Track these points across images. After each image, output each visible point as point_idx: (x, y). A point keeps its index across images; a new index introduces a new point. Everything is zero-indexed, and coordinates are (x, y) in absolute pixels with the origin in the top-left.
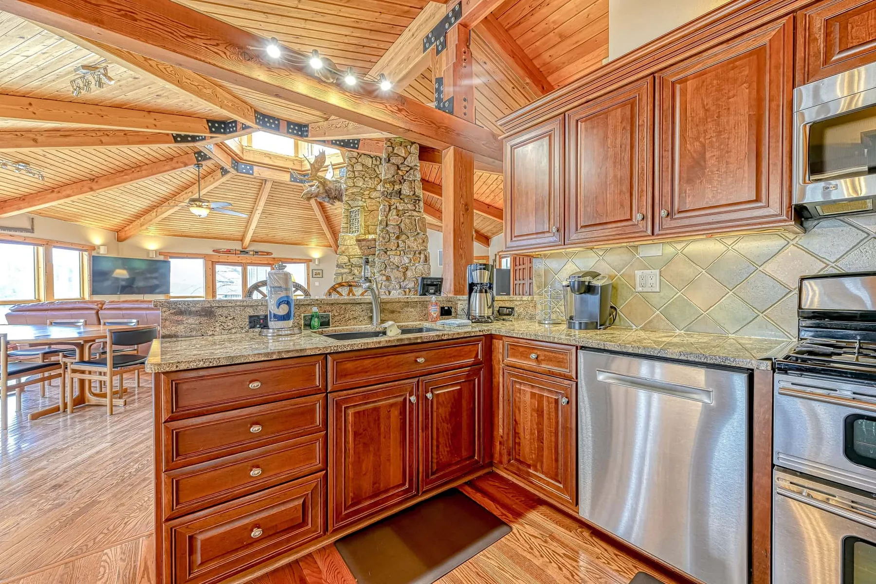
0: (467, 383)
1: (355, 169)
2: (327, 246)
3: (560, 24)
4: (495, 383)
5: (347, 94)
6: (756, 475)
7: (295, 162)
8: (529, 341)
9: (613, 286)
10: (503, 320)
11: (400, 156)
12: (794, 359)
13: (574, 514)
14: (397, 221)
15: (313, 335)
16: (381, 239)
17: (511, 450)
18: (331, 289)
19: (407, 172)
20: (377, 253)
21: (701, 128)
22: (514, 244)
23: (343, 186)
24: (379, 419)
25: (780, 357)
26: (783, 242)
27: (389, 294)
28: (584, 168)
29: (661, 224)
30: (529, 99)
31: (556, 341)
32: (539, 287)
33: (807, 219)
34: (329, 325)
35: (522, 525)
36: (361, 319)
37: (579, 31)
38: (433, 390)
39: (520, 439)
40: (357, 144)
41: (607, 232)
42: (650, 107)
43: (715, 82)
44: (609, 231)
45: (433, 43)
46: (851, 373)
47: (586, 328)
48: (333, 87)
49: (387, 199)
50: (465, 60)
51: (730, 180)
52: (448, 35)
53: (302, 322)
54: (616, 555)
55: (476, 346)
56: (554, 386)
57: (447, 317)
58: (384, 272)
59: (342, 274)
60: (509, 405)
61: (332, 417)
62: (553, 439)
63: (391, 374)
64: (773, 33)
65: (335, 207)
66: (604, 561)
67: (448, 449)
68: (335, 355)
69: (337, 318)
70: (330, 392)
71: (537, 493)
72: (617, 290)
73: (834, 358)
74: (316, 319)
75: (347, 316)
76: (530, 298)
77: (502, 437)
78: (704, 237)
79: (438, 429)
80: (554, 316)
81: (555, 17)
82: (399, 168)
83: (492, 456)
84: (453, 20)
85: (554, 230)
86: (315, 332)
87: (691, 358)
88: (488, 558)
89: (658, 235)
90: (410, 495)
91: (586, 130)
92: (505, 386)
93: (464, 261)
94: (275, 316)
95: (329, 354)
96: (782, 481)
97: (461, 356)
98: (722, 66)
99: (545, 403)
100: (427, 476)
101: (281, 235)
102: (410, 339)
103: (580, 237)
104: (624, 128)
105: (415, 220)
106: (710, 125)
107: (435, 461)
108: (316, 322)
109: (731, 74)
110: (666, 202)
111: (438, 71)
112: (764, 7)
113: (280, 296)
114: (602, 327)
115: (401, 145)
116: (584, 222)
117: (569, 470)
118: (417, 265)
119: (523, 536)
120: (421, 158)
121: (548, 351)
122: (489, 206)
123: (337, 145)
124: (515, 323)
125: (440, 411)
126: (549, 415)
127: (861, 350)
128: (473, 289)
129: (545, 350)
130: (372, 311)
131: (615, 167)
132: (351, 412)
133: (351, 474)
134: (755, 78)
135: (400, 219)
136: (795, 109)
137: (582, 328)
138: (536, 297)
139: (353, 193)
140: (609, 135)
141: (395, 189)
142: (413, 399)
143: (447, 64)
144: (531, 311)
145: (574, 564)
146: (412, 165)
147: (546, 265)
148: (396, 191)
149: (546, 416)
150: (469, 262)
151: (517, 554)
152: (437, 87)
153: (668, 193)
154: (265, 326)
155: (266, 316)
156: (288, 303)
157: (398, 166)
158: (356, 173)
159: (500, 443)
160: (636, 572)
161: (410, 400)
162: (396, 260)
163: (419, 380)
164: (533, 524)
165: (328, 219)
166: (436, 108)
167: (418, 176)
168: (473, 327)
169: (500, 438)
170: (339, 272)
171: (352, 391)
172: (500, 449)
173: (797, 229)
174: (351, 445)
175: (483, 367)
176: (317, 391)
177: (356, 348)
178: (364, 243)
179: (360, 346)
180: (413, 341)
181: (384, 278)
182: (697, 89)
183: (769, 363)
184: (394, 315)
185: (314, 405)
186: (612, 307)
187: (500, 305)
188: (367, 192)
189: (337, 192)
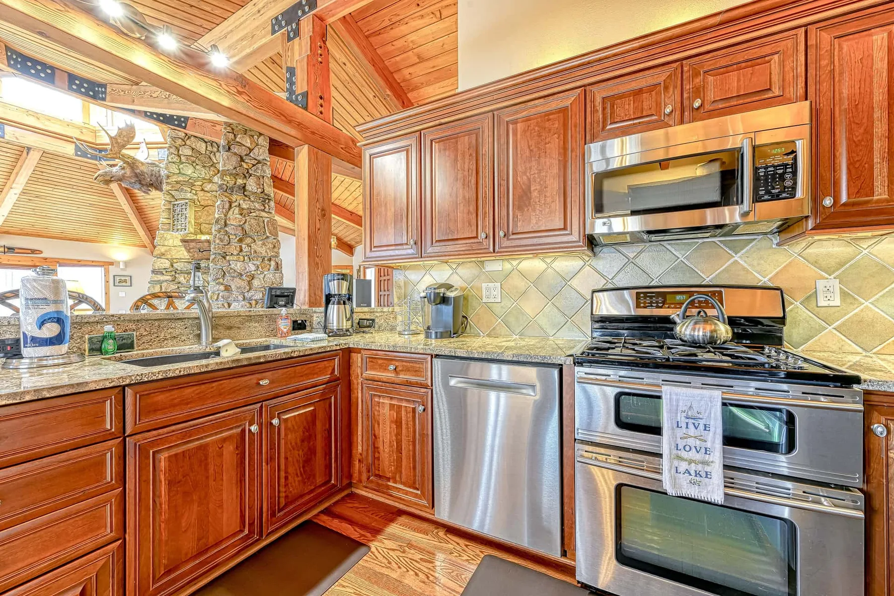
0: (322, 402)
1: (180, 152)
2: (139, 246)
3: (418, 45)
4: (353, 400)
5: (162, 57)
6: (565, 449)
7: (84, 130)
8: (388, 353)
9: (464, 297)
10: (363, 332)
11: (244, 146)
12: (587, 354)
13: (431, 517)
14: (240, 222)
15: (103, 362)
16: (217, 241)
17: (370, 467)
18: (138, 301)
19: (254, 165)
20: (212, 257)
21: (528, 165)
22: (373, 254)
23: (164, 173)
24: (206, 459)
25: (579, 353)
26: (582, 263)
27: (229, 306)
28: (439, 187)
29: (500, 243)
30: (391, 111)
31: (413, 350)
32: (399, 298)
33: (595, 245)
34: (133, 348)
35: (381, 541)
36: (183, 338)
37: (436, 57)
38: (281, 415)
39: (379, 453)
40: (183, 122)
41: (458, 248)
42: (491, 140)
43: (536, 128)
44: (459, 246)
45: (283, 27)
46: (618, 362)
47: (442, 337)
48: (141, 45)
49: (226, 194)
50: (321, 55)
51: (547, 210)
52: (302, 22)
53: (87, 346)
54: (466, 546)
55: (333, 361)
56: (411, 395)
57: (300, 331)
58: (221, 280)
59: (160, 282)
60: (368, 420)
61: (132, 468)
62: (411, 448)
63: (224, 403)
64: (573, 99)
65: (148, 197)
66: (456, 554)
67: (300, 478)
68: (138, 388)
69: (145, 339)
70: (128, 436)
71: (397, 505)
72: (468, 301)
73: (610, 351)
74: (111, 341)
75: (162, 335)
76: (391, 309)
77: (361, 454)
78: (531, 256)
79: (286, 458)
80: (413, 327)
81: (413, 37)
82: (242, 160)
83: (350, 476)
84: (307, 9)
85: (412, 242)
86: (109, 359)
87: (521, 359)
88: (344, 587)
89: (497, 252)
90: (250, 541)
91: (440, 151)
92: (364, 400)
93: (320, 271)
94: (33, 339)
95: (129, 385)
96: (581, 450)
97: (314, 374)
98: (541, 117)
99: (403, 413)
100: (273, 515)
101: (57, 226)
102: (250, 359)
103: (435, 251)
104: (471, 155)
105: (264, 221)
106: (534, 163)
107: (283, 495)
108: (109, 345)
109: (547, 124)
110: (503, 224)
111: (289, 59)
112: (566, 77)
113: (44, 311)
114: (455, 336)
115: (245, 134)
116: (439, 237)
117: (426, 475)
118: (266, 273)
119: (381, 552)
120: (271, 152)
121: (406, 362)
122: (352, 213)
123: (155, 119)
124: (376, 335)
125: (289, 436)
126: (407, 425)
127: (625, 344)
128: (330, 301)
129: (402, 361)
130: (199, 328)
131: (464, 188)
132: (163, 456)
133: (164, 537)
134: (562, 132)
135: (244, 219)
136: (586, 162)
137: (438, 336)
138: (397, 309)
139: (177, 182)
140: (459, 158)
141: (238, 183)
142: (254, 428)
143: (300, 55)
144: (391, 322)
145: (430, 566)
146: (261, 158)
147: (405, 276)
148: (239, 186)
149: (404, 426)
150: (327, 271)
151: (376, 573)
152: (288, 77)
153: (505, 215)
154: (18, 355)
155: (18, 340)
156: (60, 321)
157: (241, 157)
158: (183, 158)
159: (359, 461)
160: (483, 555)
161: (250, 430)
162: (238, 266)
163: (262, 405)
164: (393, 537)
165: (140, 211)
166: (287, 100)
167: (268, 173)
168: (329, 341)
169: (359, 456)
170: (156, 279)
171: (165, 430)
172: (359, 467)
173: (590, 254)
174: (164, 498)
175: (341, 383)
176: (108, 437)
177: (171, 375)
178: (192, 245)
179: (177, 372)
180: (254, 362)
181: (222, 288)
182: (525, 131)
183: (571, 358)
184: (232, 332)
185: (103, 455)
186: (464, 317)
187: (360, 317)
188: (199, 183)
189: (154, 179)
